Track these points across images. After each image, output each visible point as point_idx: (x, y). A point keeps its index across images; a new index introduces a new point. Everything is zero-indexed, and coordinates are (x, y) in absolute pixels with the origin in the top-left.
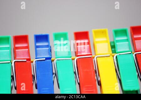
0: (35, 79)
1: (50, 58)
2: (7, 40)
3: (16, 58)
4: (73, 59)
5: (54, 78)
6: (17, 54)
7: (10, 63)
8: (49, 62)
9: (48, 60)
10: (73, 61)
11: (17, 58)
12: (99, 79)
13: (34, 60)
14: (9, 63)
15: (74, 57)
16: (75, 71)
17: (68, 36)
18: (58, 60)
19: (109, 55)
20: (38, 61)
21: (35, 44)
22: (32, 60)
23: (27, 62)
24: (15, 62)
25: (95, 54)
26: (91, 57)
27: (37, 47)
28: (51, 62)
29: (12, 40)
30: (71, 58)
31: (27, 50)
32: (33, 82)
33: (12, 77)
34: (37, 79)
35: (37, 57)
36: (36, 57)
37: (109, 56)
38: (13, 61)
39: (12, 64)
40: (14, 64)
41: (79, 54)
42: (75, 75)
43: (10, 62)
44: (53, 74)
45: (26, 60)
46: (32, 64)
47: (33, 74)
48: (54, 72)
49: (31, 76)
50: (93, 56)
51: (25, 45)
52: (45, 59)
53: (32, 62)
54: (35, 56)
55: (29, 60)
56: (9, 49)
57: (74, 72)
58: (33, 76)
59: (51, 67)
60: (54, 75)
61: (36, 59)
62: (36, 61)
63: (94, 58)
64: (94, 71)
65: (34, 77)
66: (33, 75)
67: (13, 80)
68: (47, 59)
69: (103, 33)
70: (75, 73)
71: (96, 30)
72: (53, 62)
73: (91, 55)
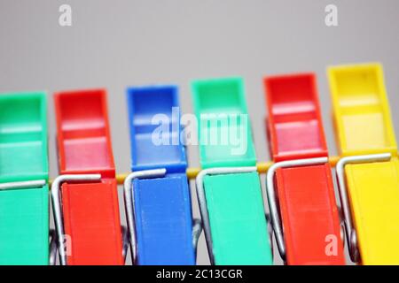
0: (130, 242)
1: (181, 169)
2: (33, 106)
3: (64, 169)
4: (263, 172)
5: (198, 236)
6: (68, 155)
7: (46, 188)
8: (181, 180)
9: (174, 177)
10: (263, 176)
11: (68, 170)
12: (354, 240)
13: (127, 176)
14: (41, 187)
15: (265, 163)
16: (268, 212)
17: (244, 92)
18: (210, 175)
19: (388, 155)
20: (140, 178)
21: (131, 120)
22: (118, 176)
23: (103, 181)
24: (61, 183)
25: (340, 154)
26: (323, 164)
27: (137, 130)
28: (185, 182)
29: (49, 108)
30: (255, 168)
31: (102, 140)
32: (123, 252)
33: (53, 234)
34: (136, 242)
35: (139, 165)
36: (134, 163)
37: (387, 160)
38: (54, 179)
39: (50, 188)
40: (60, 189)
41: (281, 154)
42: (269, 224)
43: (43, 182)
44: (193, 222)
45: (98, 176)
46: (120, 188)
47: (124, 223)
48: (197, 215)
49: (119, 229)
50: (332, 158)
51: (96, 124)
52: (164, 171)
53: (122, 182)
54: (131, 161)
55: (110, 174)
56: (39, 139)
57: (267, 217)
58: (126, 233)
59: (186, 199)
60: (197, 227)
61: (134, 170)
62: (133, 179)
63: (334, 165)
64: (335, 210)
65: (129, 236)
66: (122, 229)
67: (54, 245)
68: (171, 170)
69: (367, 77)
70: (269, 218)
71: (342, 68)
72: (192, 182)
73: (325, 155)
